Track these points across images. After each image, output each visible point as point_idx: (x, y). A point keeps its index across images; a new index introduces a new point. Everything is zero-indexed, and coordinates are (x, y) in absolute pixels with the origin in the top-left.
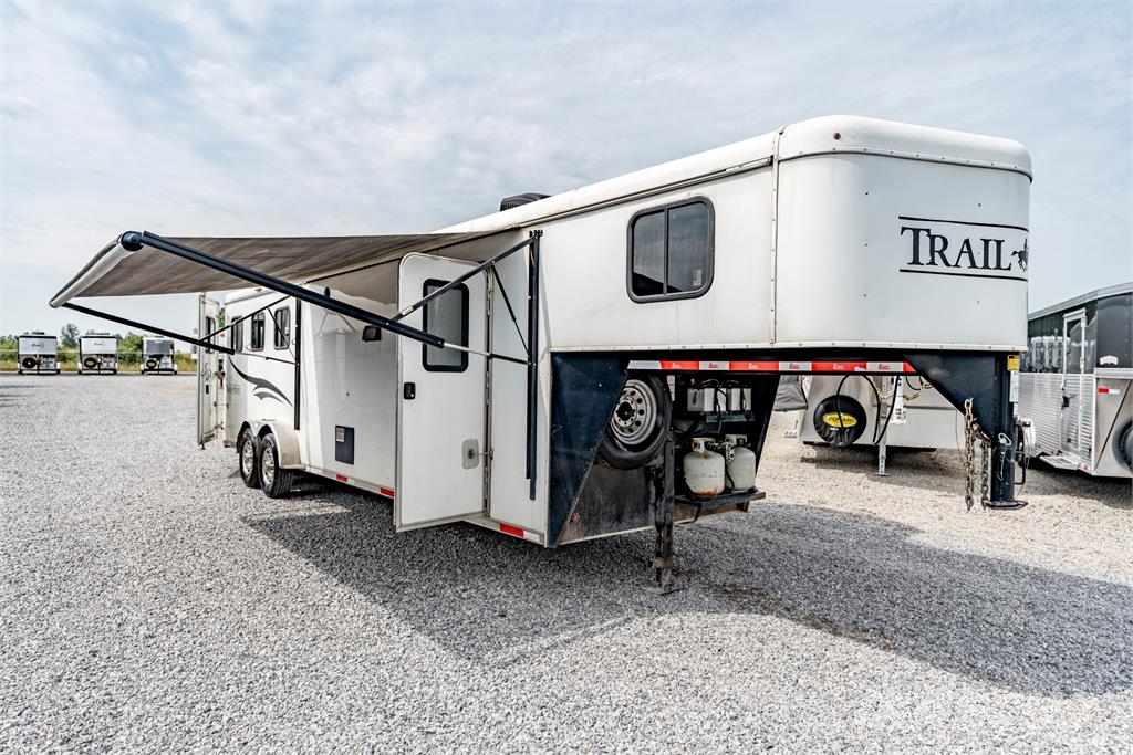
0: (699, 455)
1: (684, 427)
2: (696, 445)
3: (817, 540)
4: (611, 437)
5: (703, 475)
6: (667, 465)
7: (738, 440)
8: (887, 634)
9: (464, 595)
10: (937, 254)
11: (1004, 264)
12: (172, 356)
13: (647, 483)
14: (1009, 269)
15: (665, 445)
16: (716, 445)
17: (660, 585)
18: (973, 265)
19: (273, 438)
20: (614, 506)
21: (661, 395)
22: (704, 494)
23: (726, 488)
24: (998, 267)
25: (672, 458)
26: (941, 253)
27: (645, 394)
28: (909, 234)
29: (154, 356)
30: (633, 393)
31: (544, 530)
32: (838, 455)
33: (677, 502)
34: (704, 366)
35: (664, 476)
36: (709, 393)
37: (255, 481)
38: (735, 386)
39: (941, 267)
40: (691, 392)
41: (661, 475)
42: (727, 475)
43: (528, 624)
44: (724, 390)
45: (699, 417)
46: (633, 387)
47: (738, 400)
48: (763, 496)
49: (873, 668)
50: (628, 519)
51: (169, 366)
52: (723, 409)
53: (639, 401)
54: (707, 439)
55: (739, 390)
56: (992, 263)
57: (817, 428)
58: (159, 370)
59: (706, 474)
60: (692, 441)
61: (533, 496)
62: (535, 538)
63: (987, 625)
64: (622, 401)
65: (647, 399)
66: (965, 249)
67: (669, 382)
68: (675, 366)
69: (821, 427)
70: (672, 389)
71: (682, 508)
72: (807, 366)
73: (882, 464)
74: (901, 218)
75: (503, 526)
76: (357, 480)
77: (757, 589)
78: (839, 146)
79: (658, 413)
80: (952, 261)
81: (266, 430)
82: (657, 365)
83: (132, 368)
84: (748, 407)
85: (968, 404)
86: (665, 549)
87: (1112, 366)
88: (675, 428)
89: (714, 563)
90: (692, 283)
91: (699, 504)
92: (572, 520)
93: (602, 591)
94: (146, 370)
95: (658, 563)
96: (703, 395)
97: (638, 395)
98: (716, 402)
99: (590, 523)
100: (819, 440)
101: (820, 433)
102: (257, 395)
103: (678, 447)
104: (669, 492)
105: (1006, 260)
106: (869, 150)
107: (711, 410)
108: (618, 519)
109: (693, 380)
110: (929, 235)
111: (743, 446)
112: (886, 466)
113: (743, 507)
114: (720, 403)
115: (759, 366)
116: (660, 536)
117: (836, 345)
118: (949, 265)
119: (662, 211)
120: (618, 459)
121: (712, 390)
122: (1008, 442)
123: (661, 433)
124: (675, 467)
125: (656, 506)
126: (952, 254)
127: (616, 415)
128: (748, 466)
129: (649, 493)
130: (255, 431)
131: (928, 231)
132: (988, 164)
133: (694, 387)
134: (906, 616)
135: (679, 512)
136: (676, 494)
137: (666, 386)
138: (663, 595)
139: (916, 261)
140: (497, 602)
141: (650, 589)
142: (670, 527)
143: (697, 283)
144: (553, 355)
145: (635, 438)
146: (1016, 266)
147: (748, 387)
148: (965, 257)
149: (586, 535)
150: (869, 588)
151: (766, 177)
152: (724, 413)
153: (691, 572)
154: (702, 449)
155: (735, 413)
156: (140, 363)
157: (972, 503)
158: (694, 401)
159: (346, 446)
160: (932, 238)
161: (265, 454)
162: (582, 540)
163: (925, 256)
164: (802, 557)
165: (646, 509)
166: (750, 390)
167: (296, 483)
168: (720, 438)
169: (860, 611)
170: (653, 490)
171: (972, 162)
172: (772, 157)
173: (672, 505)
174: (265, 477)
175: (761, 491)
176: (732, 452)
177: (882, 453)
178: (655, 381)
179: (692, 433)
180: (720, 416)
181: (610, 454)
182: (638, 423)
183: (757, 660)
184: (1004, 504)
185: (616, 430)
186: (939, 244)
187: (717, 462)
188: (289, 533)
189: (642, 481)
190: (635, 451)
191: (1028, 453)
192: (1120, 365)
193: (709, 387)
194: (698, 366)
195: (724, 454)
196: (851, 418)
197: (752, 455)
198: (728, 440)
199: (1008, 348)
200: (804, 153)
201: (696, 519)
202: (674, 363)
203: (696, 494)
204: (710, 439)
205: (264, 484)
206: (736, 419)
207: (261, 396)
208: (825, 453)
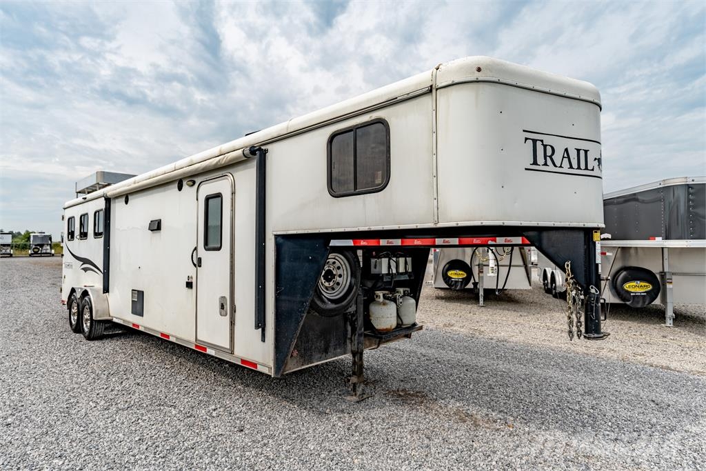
0: (379, 303)
1: (369, 284)
2: (377, 296)
3: (453, 352)
4: (319, 295)
5: (383, 317)
6: (358, 311)
7: (404, 292)
8: (510, 423)
9: (214, 414)
10: (548, 158)
11: (590, 167)
12: (50, 245)
13: (345, 324)
14: (593, 170)
15: (357, 298)
16: (390, 295)
17: (356, 395)
18: (571, 167)
19: (90, 299)
20: (323, 342)
21: (353, 263)
22: (383, 330)
23: (398, 324)
24: (586, 168)
25: (362, 306)
26: (551, 157)
27: (343, 263)
28: (530, 143)
29: (38, 245)
30: (334, 263)
31: (271, 364)
32: (455, 294)
33: (366, 336)
34: (383, 242)
35: (356, 319)
36: (385, 261)
37: (78, 329)
38: (402, 256)
39: (551, 168)
40: (373, 261)
41: (354, 318)
42: (398, 316)
43: (259, 437)
44: (394, 259)
45: (379, 277)
46: (334, 258)
47: (403, 265)
48: (421, 328)
49: (507, 455)
50: (332, 351)
51: (48, 251)
52: (394, 271)
53: (339, 268)
54: (384, 292)
55: (404, 259)
56: (583, 166)
57: (444, 280)
58: (41, 254)
59: (385, 316)
60: (375, 294)
61: (263, 339)
62: (265, 371)
63: (570, 411)
64: (326, 268)
65: (344, 266)
66: (566, 155)
67: (358, 255)
68: (363, 243)
69: (446, 279)
70: (361, 259)
71: (369, 339)
72: (455, 241)
73: (481, 299)
74: (524, 131)
75: (243, 361)
76: (145, 328)
77: (419, 392)
78: (481, 76)
79: (351, 276)
80: (558, 164)
81: (85, 293)
82: (350, 243)
83: (23, 253)
84: (410, 270)
85: (568, 265)
86: (358, 368)
87: (608, 239)
88: (364, 285)
89: (390, 373)
90: (374, 182)
91: (381, 337)
92: (292, 356)
93: (316, 402)
94: (32, 254)
95: (354, 379)
96: (381, 263)
97: (338, 264)
98: (389, 267)
99: (306, 356)
100: (446, 286)
101: (446, 283)
102: (82, 269)
103: (366, 298)
104: (360, 329)
105: (592, 163)
106: (501, 81)
107: (387, 272)
108: (326, 351)
109: (374, 253)
110: (543, 144)
111: (408, 295)
112: (484, 301)
113: (408, 336)
114: (392, 267)
115: (422, 242)
116: (355, 360)
117: (484, 224)
118: (556, 166)
119: (351, 130)
120: (323, 310)
121: (387, 259)
122: (597, 292)
123: (354, 290)
124: (364, 312)
125: (351, 339)
126: (558, 158)
127: (322, 278)
128: (412, 309)
129: (347, 331)
130: (78, 295)
131: (542, 141)
132: (577, 97)
133: (375, 257)
134: (518, 407)
135: (367, 343)
136: (365, 330)
137: (357, 257)
138: (358, 402)
139: (535, 163)
140: (238, 418)
141: (349, 398)
142: (361, 354)
143: (378, 181)
144: (277, 236)
145: (335, 295)
146: (596, 168)
147: (409, 257)
148: (566, 160)
149: (303, 365)
150: (490, 387)
151: (427, 100)
152: (395, 274)
153: (375, 382)
154: (381, 299)
155: (402, 274)
156: (30, 249)
157: (573, 336)
158: (375, 268)
159: (138, 304)
160: (545, 146)
161: (85, 309)
162: (300, 368)
163: (541, 160)
164: (445, 365)
165: (345, 343)
166: (410, 259)
167: (106, 329)
168: (393, 291)
169: (488, 405)
170: (349, 328)
171: (567, 94)
172: (431, 86)
173: (362, 338)
174: (85, 325)
175: (420, 325)
176: (401, 300)
177: (481, 293)
178: (349, 254)
179: (375, 288)
180: (392, 277)
181: (319, 307)
182: (338, 284)
183: (427, 456)
184: (596, 335)
185: (322, 289)
186: (549, 152)
187: (392, 307)
188: (93, 369)
189: (341, 323)
190: (336, 304)
191: (558, 290)
192: (612, 239)
193: (385, 257)
194: (379, 242)
195: (396, 302)
196: (463, 273)
197: (413, 301)
198: (398, 292)
199: (594, 225)
200: (456, 81)
201: (378, 346)
202: (362, 241)
203: (377, 330)
204: (387, 292)
205: (83, 329)
206: (403, 278)
207: (85, 270)
208: (448, 294)
